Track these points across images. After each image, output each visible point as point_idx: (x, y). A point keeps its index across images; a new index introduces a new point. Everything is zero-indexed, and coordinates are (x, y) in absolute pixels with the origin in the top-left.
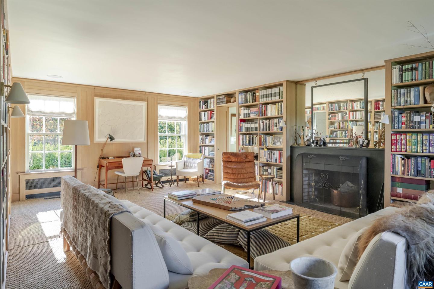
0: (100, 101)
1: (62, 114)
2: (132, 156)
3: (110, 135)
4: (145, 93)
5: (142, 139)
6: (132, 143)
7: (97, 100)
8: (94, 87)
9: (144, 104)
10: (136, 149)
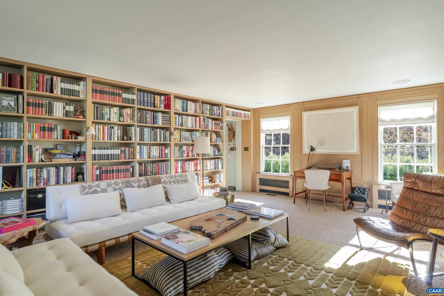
0: (307, 115)
1: (280, 130)
2: (337, 168)
3: (311, 146)
4: (357, 96)
5: (354, 149)
6: (342, 155)
7: (305, 114)
8: (302, 103)
9: (355, 110)
10: (344, 161)
